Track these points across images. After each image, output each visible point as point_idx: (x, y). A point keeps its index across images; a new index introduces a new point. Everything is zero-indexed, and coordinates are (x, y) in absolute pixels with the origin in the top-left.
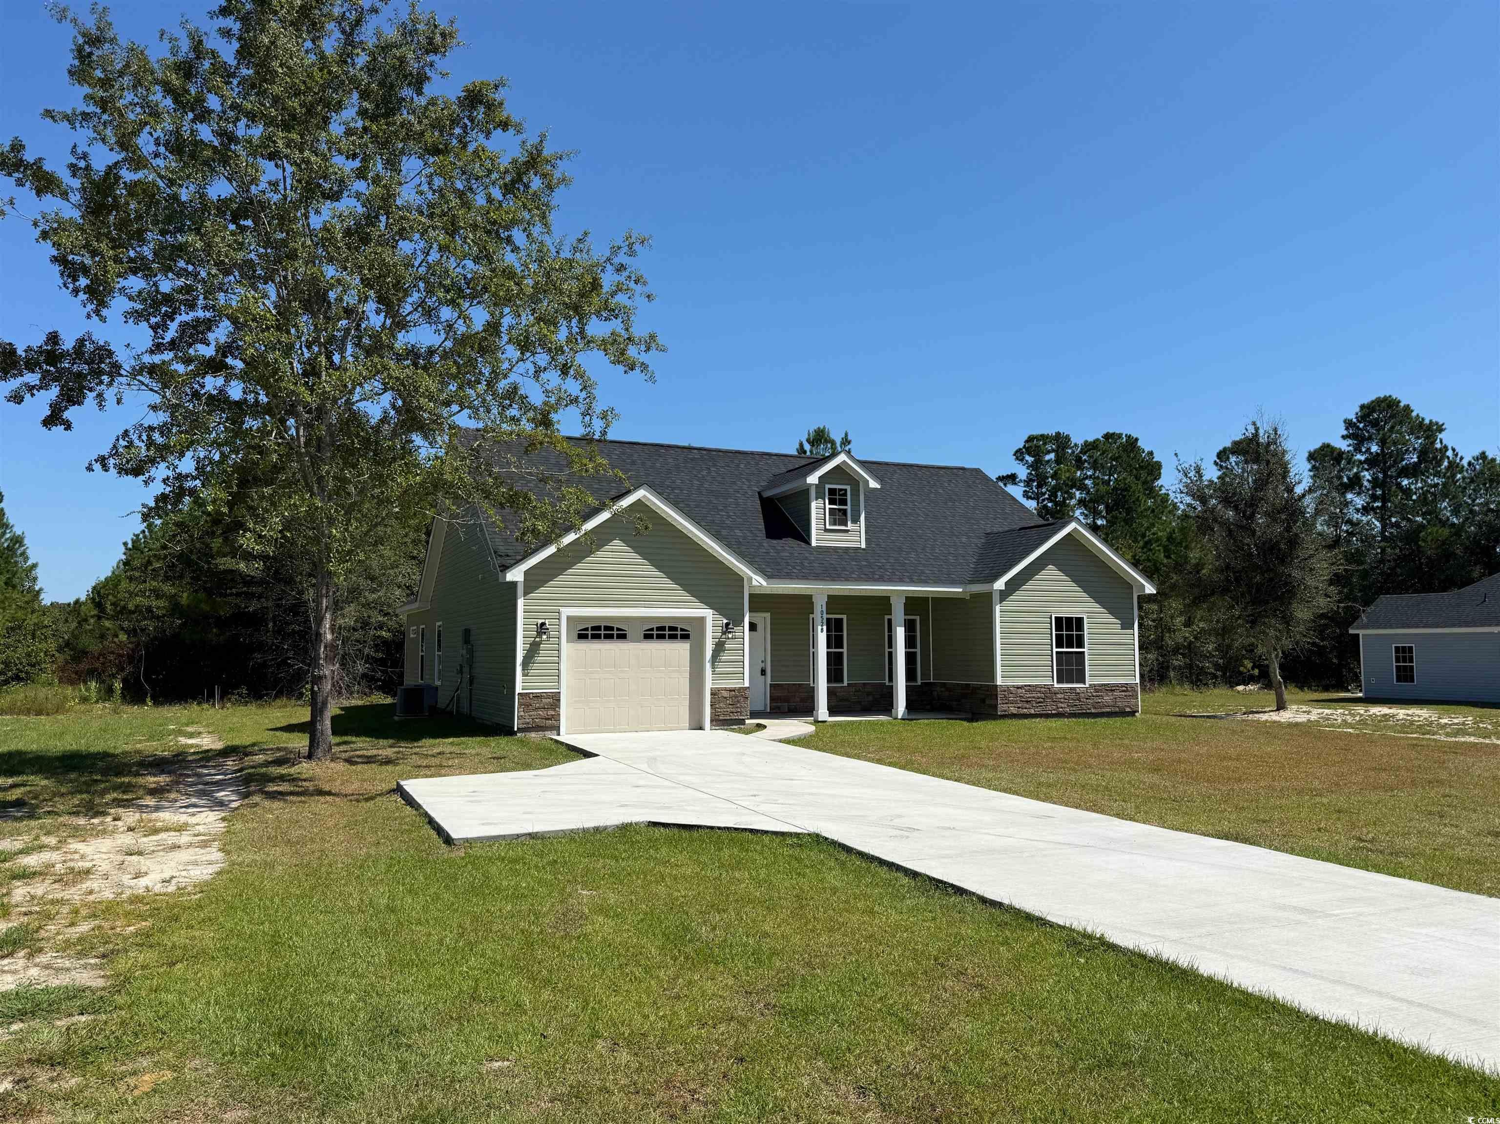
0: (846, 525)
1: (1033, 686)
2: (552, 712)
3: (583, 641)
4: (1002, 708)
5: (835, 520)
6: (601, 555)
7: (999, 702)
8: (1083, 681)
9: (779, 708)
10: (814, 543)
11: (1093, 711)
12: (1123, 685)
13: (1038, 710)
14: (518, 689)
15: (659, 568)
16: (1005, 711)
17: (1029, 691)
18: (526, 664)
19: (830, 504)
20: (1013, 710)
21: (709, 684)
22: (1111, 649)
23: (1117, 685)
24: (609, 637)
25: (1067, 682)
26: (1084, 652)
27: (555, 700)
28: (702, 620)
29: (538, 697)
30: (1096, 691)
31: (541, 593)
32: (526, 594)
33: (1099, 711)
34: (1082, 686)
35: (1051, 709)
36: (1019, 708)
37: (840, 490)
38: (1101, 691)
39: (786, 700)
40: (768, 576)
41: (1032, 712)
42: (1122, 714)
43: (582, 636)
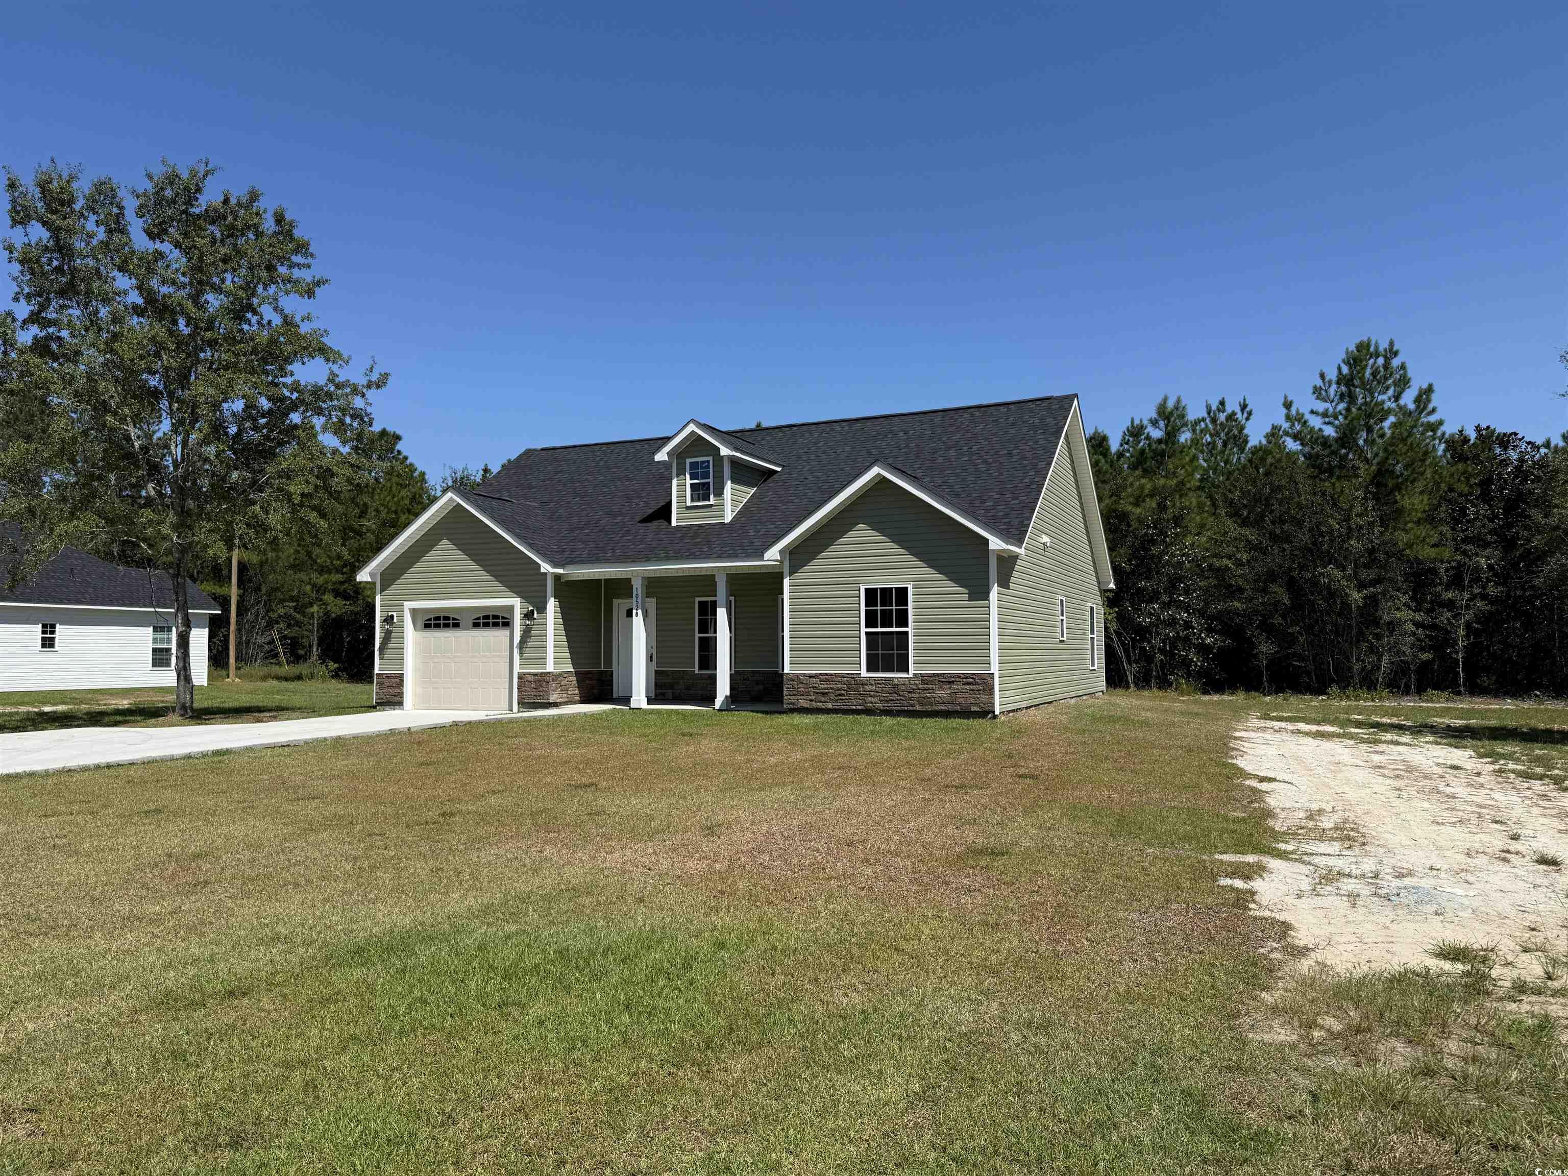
0: (709, 500)
1: (831, 675)
2: (397, 690)
3: (427, 630)
4: (788, 699)
5: (696, 497)
6: (433, 554)
7: (785, 692)
8: (907, 670)
9: (663, 694)
10: (674, 523)
11: (918, 708)
12: (966, 676)
13: (838, 705)
14: (376, 671)
15: (477, 562)
16: (793, 704)
17: (826, 680)
18: (381, 650)
19: (691, 479)
20: (803, 703)
21: (517, 669)
22: (953, 628)
23: (958, 675)
24: (447, 626)
25: (884, 671)
26: (907, 633)
27: (400, 679)
28: (511, 608)
29: (388, 677)
30: (924, 682)
31: (392, 590)
32: (382, 591)
33: (929, 708)
34: (905, 675)
35: (856, 705)
36: (811, 701)
37: (703, 462)
38: (932, 683)
39: (671, 686)
40: (555, 565)
41: (830, 706)
42: (966, 714)
43: (427, 626)
